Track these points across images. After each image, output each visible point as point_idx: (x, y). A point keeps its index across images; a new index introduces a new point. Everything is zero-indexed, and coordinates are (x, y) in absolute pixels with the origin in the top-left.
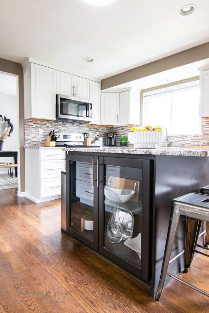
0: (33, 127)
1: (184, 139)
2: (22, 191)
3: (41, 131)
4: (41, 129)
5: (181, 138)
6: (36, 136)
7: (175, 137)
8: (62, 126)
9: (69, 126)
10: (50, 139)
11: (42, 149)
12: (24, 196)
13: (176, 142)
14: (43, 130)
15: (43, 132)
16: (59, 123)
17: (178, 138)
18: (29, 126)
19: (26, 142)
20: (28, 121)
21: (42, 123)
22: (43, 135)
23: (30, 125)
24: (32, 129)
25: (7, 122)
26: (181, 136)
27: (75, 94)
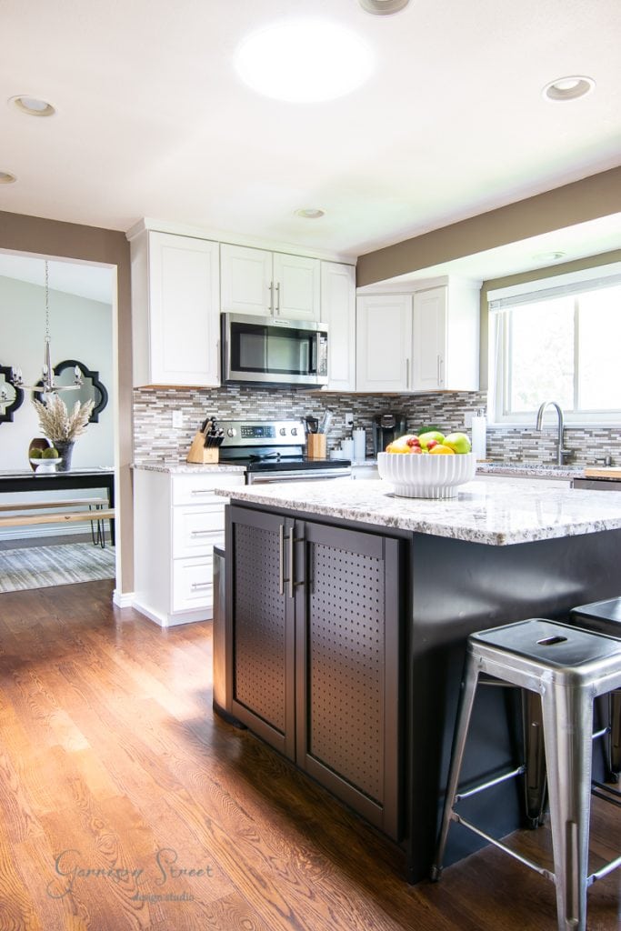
0: (156, 408)
1: (614, 441)
2: (124, 590)
3: (179, 419)
4: (180, 413)
5: (604, 435)
6: (166, 432)
7: (586, 433)
8: (239, 399)
9: (259, 400)
10: (203, 441)
11: (177, 474)
12: (130, 605)
13: (589, 447)
14: (184, 414)
15: (185, 422)
16: (230, 392)
17: (596, 436)
18: (145, 405)
19: (138, 450)
20: (143, 392)
21: (182, 394)
22: (183, 430)
23: (148, 403)
24: (154, 413)
25: (90, 379)
26: (605, 430)
27: (276, 306)
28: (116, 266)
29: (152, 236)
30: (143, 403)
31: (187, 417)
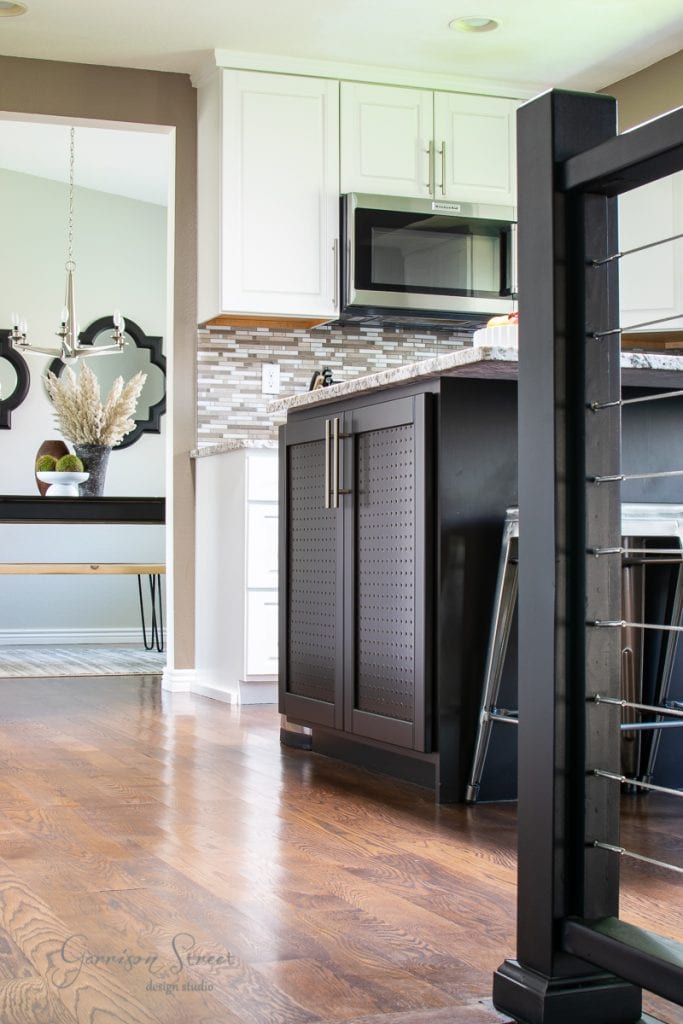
0: (234, 359)
2: (178, 665)
3: (272, 378)
4: (276, 368)
6: (250, 399)
8: (381, 347)
9: (419, 350)
11: (256, 450)
12: (188, 687)
14: (282, 370)
15: (283, 384)
16: (365, 334)
18: (216, 354)
19: (204, 429)
20: (212, 332)
21: (279, 336)
23: (221, 350)
24: (231, 367)
27: (439, 181)
28: (173, 130)
29: (228, 78)
30: (213, 350)
31: (287, 376)
